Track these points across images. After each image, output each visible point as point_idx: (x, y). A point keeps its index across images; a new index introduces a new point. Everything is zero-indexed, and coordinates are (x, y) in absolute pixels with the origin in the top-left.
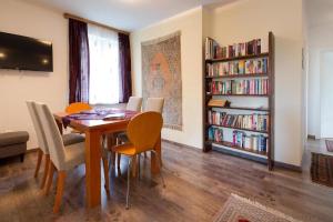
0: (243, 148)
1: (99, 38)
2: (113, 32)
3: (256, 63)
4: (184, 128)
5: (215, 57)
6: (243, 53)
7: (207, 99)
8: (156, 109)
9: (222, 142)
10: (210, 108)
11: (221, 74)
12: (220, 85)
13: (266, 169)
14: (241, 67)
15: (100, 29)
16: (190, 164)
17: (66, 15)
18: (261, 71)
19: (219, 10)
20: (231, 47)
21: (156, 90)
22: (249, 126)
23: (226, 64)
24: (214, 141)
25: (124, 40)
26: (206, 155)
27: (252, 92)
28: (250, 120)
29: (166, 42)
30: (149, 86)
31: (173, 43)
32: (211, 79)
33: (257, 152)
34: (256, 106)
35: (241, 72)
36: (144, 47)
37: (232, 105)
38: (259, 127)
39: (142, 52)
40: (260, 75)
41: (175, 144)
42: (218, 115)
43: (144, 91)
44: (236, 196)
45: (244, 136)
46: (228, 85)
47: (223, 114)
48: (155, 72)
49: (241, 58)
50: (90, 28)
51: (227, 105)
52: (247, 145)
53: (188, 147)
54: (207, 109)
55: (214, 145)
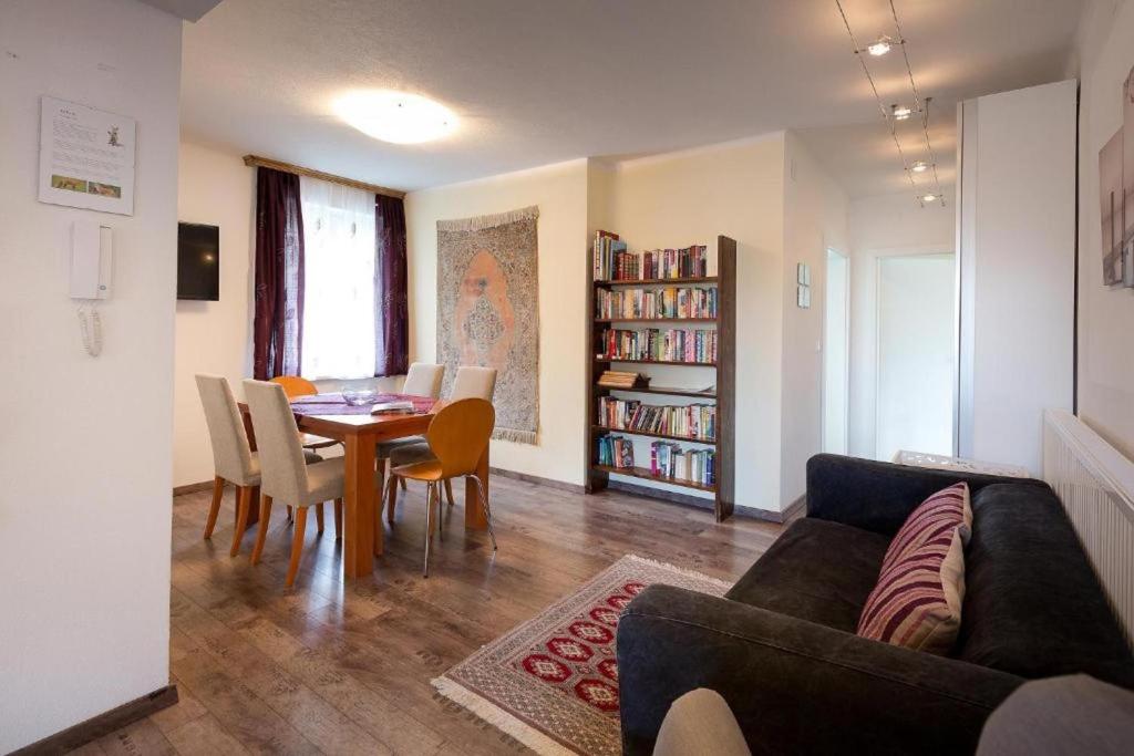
0: (672, 480)
1: (329, 209)
2: (363, 194)
3: (697, 296)
4: (544, 437)
5: (616, 276)
6: (674, 273)
7: (597, 369)
8: (478, 392)
9: (630, 470)
10: (605, 391)
11: (629, 314)
12: (625, 340)
13: (711, 520)
14: (668, 301)
15: (331, 186)
16: (552, 514)
17: (250, 160)
18: (706, 313)
19: (627, 167)
20: (648, 256)
21: (474, 346)
22: (684, 431)
23: (639, 293)
24: (612, 466)
25: (392, 211)
26: (592, 499)
27: (690, 358)
28: (685, 419)
29: (503, 229)
30: (458, 334)
31: (519, 235)
32: (607, 325)
33: (699, 486)
34: (699, 387)
35: (669, 313)
36: (445, 235)
37: (651, 384)
38: (703, 430)
39: (441, 245)
40: (704, 320)
41: (522, 478)
42: (621, 407)
43: (444, 347)
44: (634, 558)
45: (676, 452)
46: (642, 339)
47: (630, 405)
48: (473, 300)
49: (667, 281)
50: (306, 188)
51: (642, 384)
52: (680, 474)
53: (552, 484)
54: (597, 394)
55: (613, 476)
